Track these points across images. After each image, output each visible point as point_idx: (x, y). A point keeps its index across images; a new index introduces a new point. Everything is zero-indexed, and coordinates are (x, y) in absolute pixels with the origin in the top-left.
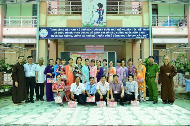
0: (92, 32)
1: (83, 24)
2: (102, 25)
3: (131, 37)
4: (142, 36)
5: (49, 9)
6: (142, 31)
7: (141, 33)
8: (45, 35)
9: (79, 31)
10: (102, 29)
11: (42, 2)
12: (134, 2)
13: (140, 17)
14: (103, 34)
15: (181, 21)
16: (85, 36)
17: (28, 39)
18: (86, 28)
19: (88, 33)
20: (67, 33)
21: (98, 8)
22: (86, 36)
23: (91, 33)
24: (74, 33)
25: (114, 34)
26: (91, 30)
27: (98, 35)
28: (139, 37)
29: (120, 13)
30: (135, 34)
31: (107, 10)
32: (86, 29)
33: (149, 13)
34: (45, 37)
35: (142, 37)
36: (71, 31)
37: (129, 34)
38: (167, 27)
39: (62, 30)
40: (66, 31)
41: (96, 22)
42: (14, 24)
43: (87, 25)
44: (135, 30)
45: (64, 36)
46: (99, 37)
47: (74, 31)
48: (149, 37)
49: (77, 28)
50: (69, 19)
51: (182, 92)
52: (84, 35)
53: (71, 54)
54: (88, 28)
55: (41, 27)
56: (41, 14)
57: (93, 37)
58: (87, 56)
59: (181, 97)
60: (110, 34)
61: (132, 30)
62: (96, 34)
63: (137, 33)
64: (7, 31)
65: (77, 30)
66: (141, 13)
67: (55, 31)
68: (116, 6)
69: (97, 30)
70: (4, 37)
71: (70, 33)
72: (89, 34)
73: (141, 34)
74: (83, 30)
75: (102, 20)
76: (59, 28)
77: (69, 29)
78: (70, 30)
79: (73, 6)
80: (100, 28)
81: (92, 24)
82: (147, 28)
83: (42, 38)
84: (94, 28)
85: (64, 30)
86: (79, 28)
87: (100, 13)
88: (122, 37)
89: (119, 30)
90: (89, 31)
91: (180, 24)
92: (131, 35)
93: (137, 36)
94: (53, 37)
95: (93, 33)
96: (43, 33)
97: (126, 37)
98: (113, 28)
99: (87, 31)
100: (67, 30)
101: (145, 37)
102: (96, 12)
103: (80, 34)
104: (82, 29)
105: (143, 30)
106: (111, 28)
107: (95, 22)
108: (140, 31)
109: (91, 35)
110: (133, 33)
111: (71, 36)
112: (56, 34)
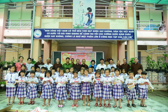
0: (82, 33)
1: (74, 26)
2: (91, 27)
3: (117, 38)
4: (128, 37)
5: (44, 12)
6: (127, 33)
7: (127, 34)
8: (39, 36)
9: (70, 32)
10: (91, 31)
11: (38, 6)
12: (120, 7)
13: (125, 21)
14: (92, 35)
15: (161, 25)
16: (75, 36)
17: (25, 40)
18: (77, 30)
19: (78, 34)
20: (59, 33)
21: (88, 11)
22: (77, 36)
23: (80, 34)
24: (65, 34)
25: (102, 35)
26: (81, 31)
27: (87, 36)
28: (125, 38)
29: (107, 16)
30: (121, 36)
31: (96, 14)
32: (76, 31)
33: (133, 17)
34: (39, 37)
35: (128, 38)
36: (63, 32)
37: (116, 36)
38: (149, 30)
39: (54, 31)
40: (58, 32)
41: (86, 25)
42: (14, 26)
43: (77, 27)
44: (121, 32)
45: (56, 36)
46: (88, 38)
47: (65, 32)
48: (134, 39)
49: (68, 30)
50: (61, 22)
52: (74, 36)
53: (62, 53)
54: (78, 30)
55: (36, 28)
56: (36, 17)
57: (83, 38)
58: (77, 56)
60: (98, 35)
61: (118, 32)
62: (85, 35)
63: (123, 34)
64: (8, 33)
65: (68, 31)
66: (126, 17)
67: (48, 32)
68: (104, 11)
69: (86, 31)
70: (5, 38)
71: (62, 34)
72: (79, 35)
73: (126, 36)
74: (74, 31)
75: (91, 22)
76: (52, 29)
77: (61, 30)
78: (62, 31)
79: (65, 10)
80: (89, 30)
81: (82, 26)
82: (132, 30)
83: (36, 38)
84: (84, 30)
85: (57, 31)
86: (70, 30)
87: (89, 16)
88: (109, 38)
89: (107, 31)
90: (79, 33)
91: (160, 28)
92: (118, 37)
93: (123, 37)
94: (46, 38)
95: (83, 34)
96: (37, 33)
97: (113, 38)
98: (101, 30)
99: (78, 32)
100: (59, 31)
101: (130, 38)
102: (86, 15)
103: (71, 35)
104: (72, 30)
105: (128, 32)
106: (99, 30)
107: (85, 24)
108: (126, 33)
109: (80, 36)
110: (120, 34)
111: (63, 36)
112: (49, 35)
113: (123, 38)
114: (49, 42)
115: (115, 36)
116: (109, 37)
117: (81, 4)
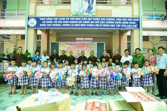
0: (81, 21)
1: (72, 13)
2: (92, 14)
3: (120, 27)
4: (132, 26)
6: (132, 21)
7: (131, 23)
9: (68, 20)
10: (92, 19)
13: (130, 8)
14: (92, 24)
16: (74, 25)
19: (77, 22)
20: (56, 22)
22: (75, 25)
23: (80, 22)
24: (63, 22)
25: (104, 24)
26: (80, 19)
27: (87, 25)
28: (129, 27)
29: (110, 3)
30: (125, 24)
32: (75, 19)
33: (139, 3)
35: (132, 27)
36: (60, 21)
37: (119, 24)
39: (50, 19)
40: (55, 20)
41: (86, 12)
42: (10, 16)
43: (76, 15)
44: (124, 20)
45: (53, 25)
46: (88, 27)
47: (62, 21)
48: (139, 28)
49: (66, 18)
50: (58, 9)
52: (73, 24)
53: (60, 44)
54: (77, 18)
55: (30, 16)
56: (30, 4)
57: (82, 27)
60: (99, 24)
61: (122, 20)
62: (85, 24)
63: (127, 23)
64: (3, 23)
65: (65, 19)
66: (131, 4)
67: (44, 20)
69: (86, 19)
71: (59, 22)
72: (78, 23)
73: (131, 24)
74: (72, 19)
75: (91, 10)
76: (48, 18)
77: (58, 18)
78: (59, 19)
80: (89, 18)
81: (81, 13)
82: (137, 18)
83: (30, 27)
84: (84, 18)
85: (53, 19)
86: (68, 18)
87: (89, 2)
88: (112, 27)
89: (109, 19)
90: (78, 21)
92: (121, 26)
93: (127, 26)
94: (41, 27)
95: (82, 22)
97: (116, 27)
98: (103, 18)
99: (76, 20)
100: (56, 19)
101: (135, 27)
102: (85, 1)
103: (69, 23)
104: (71, 18)
105: (133, 20)
106: (100, 18)
107: (84, 12)
108: (130, 21)
109: (79, 24)
110: (123, 23)
111: (60, 25)
112: (45, 24)
113: (127, 27)
114: (46, 33)
115: (118, 25)
116: (111, 25)
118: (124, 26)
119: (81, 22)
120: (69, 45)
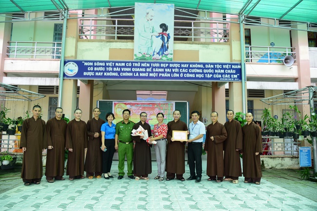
0: (151, 68)
1: (136, 55)
2: (167, 58)
3: (212, 78)
4: (231, 76)
5: (81, 31)
6: (229, 69)
7: (229, 71)
8: (74, 73)
9: (129, 67)
10: (167, 65)
11: (71, 20)
12: (216, 23)
13: (226, 47)
14: (168, 73)
15: (287, 55)
16: (139, 74)
17: (45, 78)
18: (141, 63)
19: (144, 70)
20: (110, 69)
21: (161, 30)
22: (141, 75)
23: (148, 70)
24: (121, 69)
25: (186, 73)
26: (148, 65)
27: (160, 75)
28: (225, 78)
29: (195, 39)
30: (219, 74)
31: (175, 35)
32: (141, 65)
33: (240, 41)
34: (73, 75)
35: (231, 78)
36: (116, 67)
37: (210, 73)
38: (267, 63)
39: (101, 64)
40: (109, 67)
41: (157, 54)
42: (24, 53)
43: (142, 58)
44: (218, 66)
45: (105, 74)
46: (161, 78)
47: (121, 67)
48: (241, 79)
49: (126, 63)
50: (113, 48)
51: (292, 167)
52: (137, 73)
53: (115, 103)
54: (144, 63)
55: (67, 59)
56: (68, 39)
57: (152, 77)
58: (141, 108)
59: (291, 175)
60: (179, 73)
61: (214, 66)
62: (156, 72)
63: (222, 71)
64: (10, 65)
65: (125, 64)
66: (228, 41)
67: (90, 66)
68: (188, 29)
69: (158, 65)
70: (6, 74)
72: (145, 72)
73: (228, 74)
74: (136, 65)
75: (166, 50)
76: (97, 62)
77: (113, 63)
78: (115, 64)
79: (121, 28)
80: (163, 63)
81: (150, 56)
82: (237, 65)
83: (67, 77)
84: (154, 63)
85: (106, 64)
86: (129, 62)
87: (163, 39)
88: (198, 78)
89: (194, 66)
90: (146, 68)
91: (286, 59)
92: (213, 76)
93: (222, 76)
94: (86, 76)
95: (152, 70)
96: (70, 69)
97: (205, 78)
98: (184, 63)
99: (143, 67)
100: (110, 64)
101: (234, 78)
102: (157, 37)
103: (131, 72)
104: (134, 64)
105: (231, 67)
106: (181, 64)
107: (155, 53)
108: (226, 69)
109: (148, 74)
110: (216, 71)
111: (116, 74)
112: (92, 71)
113: (222, 78)
114: (88, 84)
115: (208, 75)
116: (197, 76)
117: (149, 17)
118: (218, 76)
119: (150, 70)
120: (130, 105)
